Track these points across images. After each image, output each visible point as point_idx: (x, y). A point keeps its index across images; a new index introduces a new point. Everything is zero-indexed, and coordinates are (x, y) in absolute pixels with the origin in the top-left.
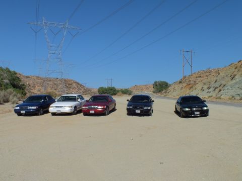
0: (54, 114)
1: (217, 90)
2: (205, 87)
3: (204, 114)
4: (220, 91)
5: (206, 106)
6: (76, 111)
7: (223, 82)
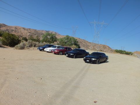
0: (48, 52)
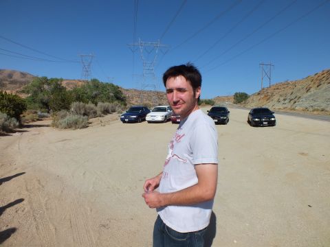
1: (292, 102)
2: (282, 99)
3: (272, 124)
4: (295, 102)
5: (274, 117)
6: (167, 120)
7: (299, 95)
